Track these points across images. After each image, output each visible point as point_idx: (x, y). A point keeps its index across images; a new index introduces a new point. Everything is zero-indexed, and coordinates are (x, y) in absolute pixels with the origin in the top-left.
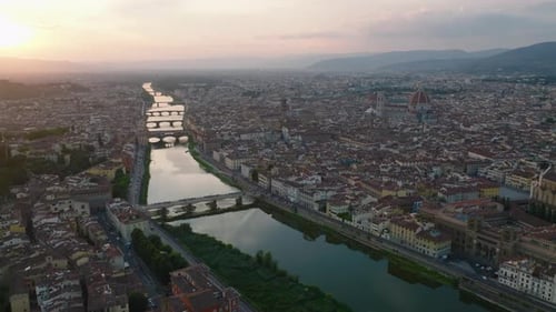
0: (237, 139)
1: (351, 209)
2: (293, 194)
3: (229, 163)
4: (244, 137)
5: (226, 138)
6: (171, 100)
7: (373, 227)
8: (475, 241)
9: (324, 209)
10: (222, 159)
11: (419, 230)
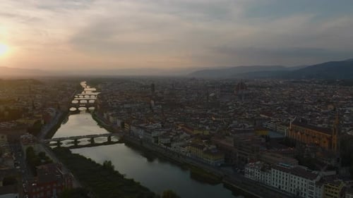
0: (122, 107)
1: (172, 140)
2: (141, 134)
3: (111, 119)
4: (126, 106)
5: (115, 106)
6: (95, 89)
7: (182, 150)
8: (238, 155)
9: (157, 142)
10: (108, 118)
11: (205, 149)
